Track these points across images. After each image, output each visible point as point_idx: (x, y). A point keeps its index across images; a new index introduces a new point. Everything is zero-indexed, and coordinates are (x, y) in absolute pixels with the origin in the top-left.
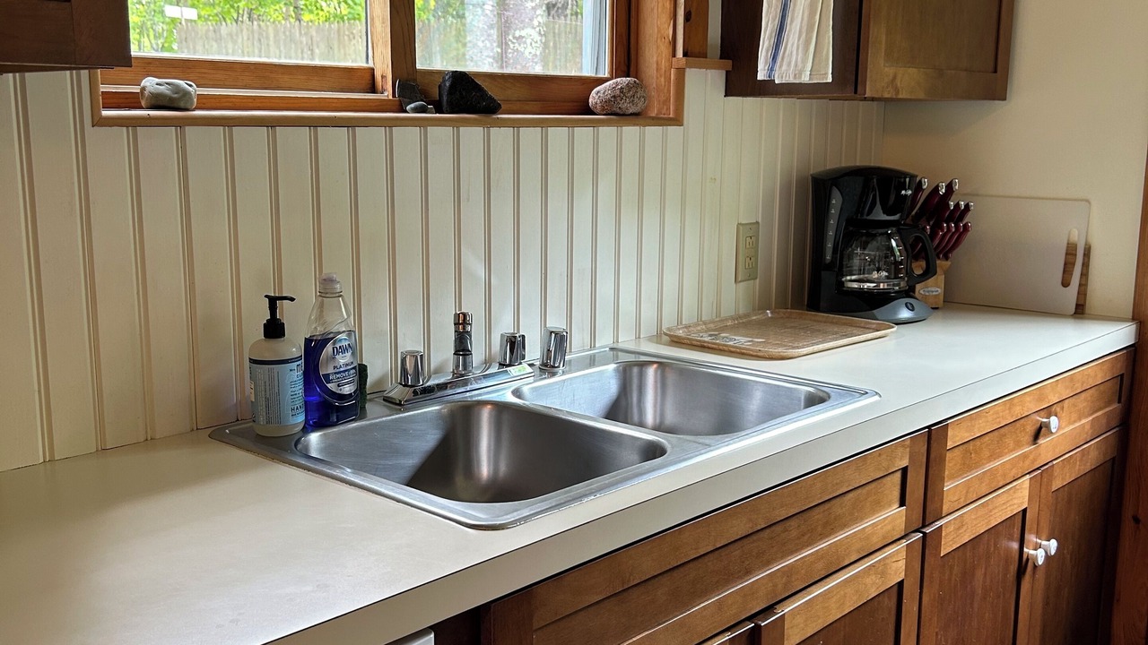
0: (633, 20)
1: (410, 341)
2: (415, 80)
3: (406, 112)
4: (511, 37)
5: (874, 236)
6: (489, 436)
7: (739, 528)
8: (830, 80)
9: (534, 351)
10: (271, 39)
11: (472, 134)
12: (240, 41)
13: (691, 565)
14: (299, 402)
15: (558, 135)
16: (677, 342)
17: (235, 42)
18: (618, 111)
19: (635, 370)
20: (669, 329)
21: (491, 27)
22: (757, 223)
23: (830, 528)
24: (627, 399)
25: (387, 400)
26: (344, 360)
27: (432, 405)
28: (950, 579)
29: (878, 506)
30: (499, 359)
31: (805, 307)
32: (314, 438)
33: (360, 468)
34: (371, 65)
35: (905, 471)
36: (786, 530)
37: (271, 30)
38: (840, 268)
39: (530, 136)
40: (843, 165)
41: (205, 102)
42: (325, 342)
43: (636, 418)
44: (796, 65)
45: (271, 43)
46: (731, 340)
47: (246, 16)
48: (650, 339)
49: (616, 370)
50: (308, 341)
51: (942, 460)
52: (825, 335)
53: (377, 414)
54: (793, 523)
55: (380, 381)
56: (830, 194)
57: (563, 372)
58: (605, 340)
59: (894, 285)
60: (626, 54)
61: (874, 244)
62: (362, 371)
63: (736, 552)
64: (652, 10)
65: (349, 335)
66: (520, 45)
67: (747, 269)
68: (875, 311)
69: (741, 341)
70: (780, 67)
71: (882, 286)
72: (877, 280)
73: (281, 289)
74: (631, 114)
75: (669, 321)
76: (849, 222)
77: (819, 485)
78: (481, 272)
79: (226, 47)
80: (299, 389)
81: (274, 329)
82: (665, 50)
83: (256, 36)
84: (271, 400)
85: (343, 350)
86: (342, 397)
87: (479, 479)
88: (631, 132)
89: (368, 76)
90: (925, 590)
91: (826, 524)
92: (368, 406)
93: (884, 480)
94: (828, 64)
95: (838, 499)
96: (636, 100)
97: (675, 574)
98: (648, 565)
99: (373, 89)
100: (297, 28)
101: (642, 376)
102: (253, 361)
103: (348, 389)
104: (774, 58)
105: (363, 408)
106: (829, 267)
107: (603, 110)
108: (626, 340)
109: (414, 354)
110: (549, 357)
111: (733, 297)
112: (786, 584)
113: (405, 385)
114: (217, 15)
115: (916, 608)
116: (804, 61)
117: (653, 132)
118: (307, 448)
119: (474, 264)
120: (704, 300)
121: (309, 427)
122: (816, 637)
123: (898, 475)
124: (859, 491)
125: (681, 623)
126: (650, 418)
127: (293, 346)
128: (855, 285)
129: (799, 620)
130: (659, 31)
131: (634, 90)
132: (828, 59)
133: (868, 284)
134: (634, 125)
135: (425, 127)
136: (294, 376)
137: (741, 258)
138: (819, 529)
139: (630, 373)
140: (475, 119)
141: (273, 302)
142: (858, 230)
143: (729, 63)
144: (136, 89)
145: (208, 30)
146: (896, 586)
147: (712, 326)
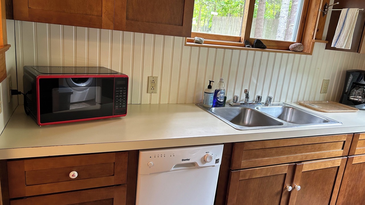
0: (304, 30)
1: (237, 94)
2: (249, 40)
3: (245, 47)
4: (290, 25)
5: (360, 87)
6: (249, 115)
7: (295, 143)
8: (350, 49)
9: (264, 100)
10: (233, 21)
11: (259, 53)
12: (226, 21)
13: (282, 148)
14: (212, 101)
15: (279, 55)
16: (300, 104)
17: (225, 21)
18: (295, 50)
19: (287, 108)
20: (299, 101)
21: (285, 22)
22: (329, 80)
23: (320, 149)
24: (283, 115)
25: (230, 104)
26: (222, 95)
27: (238, 107)
28: (355, 170)
29: (335, 148)
30: (256, 101)
31: (339, 102)
32: (213, 109)
33: (222, 116)
34: (240, 36)
35: (345, 142)
36: (307, 147)
37: (234, 19)
38: (349, 94)
39: (272, 54)
40: (358, 69)
41: (205, 42)
42: (219, 91)
43: (285, 119)
44: (341, 45)
45: (233, 22)
46: (314, 106)
47: (229, 15)
48: (294, 103)
49: (282, 108)
50: (216, 90)
51: (357, 142)
52: (339, 109)
53: (227, 106)
54: (310, 146)
55: (229, 101)
56: (350, 76)
57: (270, 106)
58: (283, 101)
59: (363, 100)
60: (301, 37)
61: (360, 89)
62: (225, 98)
63: (294, 148)
64: (309, 28)
65: (224, 90)
66: (292, 27)
67: (324, 90)
68: (355, 106)
69: (316, 107)
70: (337, 44)
71: (359, 100)
72: (359, 98)
73: (213, 80)
74: (299, 51)
75: (300, 99)
76: (354, 83)
77: (318, 139)
78: (255, 82)
79: (223, 22)
80: (212, 99)
81: (210, 87)
82: (311, 37)
83: (230, 20)
84: (207, 100)
85: (222, 93)
86: (220, 102)
87: (245, 124)
88: (298, 56)
89: (239, 39)
90: (346, 170)
91: (319, 148)
92: (226, 105)
93: (338, 142)
94: (350, 45)
95: (323, 143)
96: (300, 48)
97: (278, 148)
98: (271, 145)
99: (240, 42)
100: (240, 19)
101: (288, 110)
102: (205, 92)
103: (222, 101)
104: (336, 42)
105: (224, 105)
106: (346, 93)
107: (292, 50)
108: (288, 102)
109: (236, 96)
110: (267, 102)
111: (319, 97)
112: (305, 158)
113: (234, 102)
114: (222, 14)
115: (342, 174)
116: (344, 43)
117: (303, 56)
118: (212, 110)
119: (254, 80)
120: (311, 96)
121: (213, 106)
122: (311, 171)
123: (343, 142)
124: (330, 143)
125: (277, 159)
126: (288, 120)
127: (213, 91)
128: (352, 99)
129: (307, 166)
130: (310, 33)
131: (300, 46)
132: (350, 44)
133: (356, 99)
134: (299, 54)
135: (248, 50)
136: (212, 97)
137: (323, 88)
138: (317, 149)
139: (285, 109)
140: (260, 50)
141: (210, 82)
142: (356, 85)
143: (327, 42)
144: (193, 39)
145: (219, 18)
146: (337, 167)
147: (311, 102)
